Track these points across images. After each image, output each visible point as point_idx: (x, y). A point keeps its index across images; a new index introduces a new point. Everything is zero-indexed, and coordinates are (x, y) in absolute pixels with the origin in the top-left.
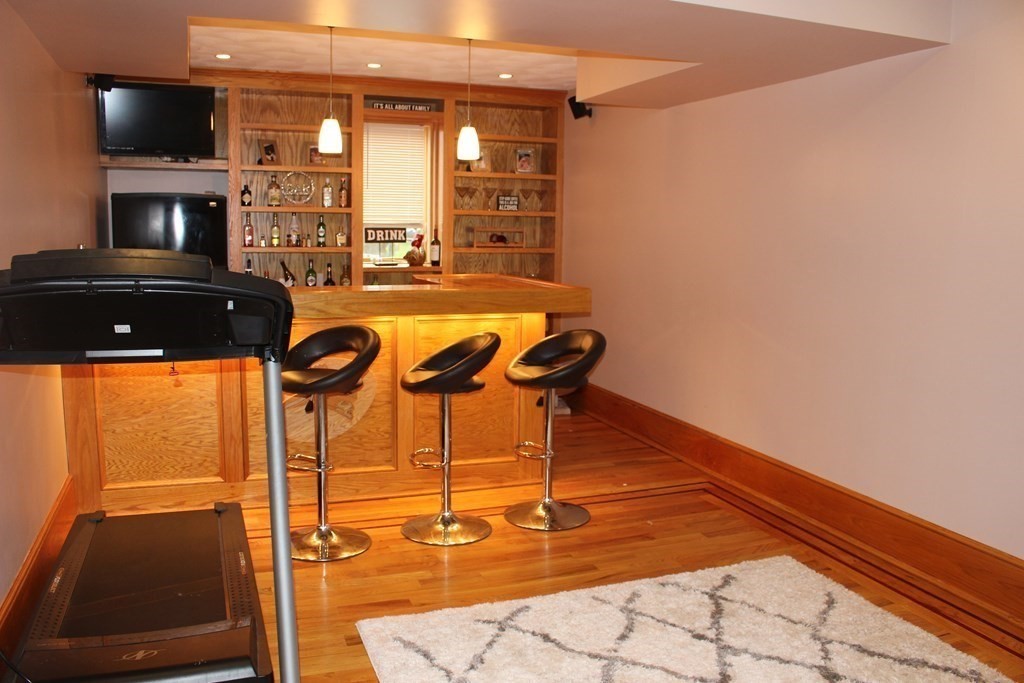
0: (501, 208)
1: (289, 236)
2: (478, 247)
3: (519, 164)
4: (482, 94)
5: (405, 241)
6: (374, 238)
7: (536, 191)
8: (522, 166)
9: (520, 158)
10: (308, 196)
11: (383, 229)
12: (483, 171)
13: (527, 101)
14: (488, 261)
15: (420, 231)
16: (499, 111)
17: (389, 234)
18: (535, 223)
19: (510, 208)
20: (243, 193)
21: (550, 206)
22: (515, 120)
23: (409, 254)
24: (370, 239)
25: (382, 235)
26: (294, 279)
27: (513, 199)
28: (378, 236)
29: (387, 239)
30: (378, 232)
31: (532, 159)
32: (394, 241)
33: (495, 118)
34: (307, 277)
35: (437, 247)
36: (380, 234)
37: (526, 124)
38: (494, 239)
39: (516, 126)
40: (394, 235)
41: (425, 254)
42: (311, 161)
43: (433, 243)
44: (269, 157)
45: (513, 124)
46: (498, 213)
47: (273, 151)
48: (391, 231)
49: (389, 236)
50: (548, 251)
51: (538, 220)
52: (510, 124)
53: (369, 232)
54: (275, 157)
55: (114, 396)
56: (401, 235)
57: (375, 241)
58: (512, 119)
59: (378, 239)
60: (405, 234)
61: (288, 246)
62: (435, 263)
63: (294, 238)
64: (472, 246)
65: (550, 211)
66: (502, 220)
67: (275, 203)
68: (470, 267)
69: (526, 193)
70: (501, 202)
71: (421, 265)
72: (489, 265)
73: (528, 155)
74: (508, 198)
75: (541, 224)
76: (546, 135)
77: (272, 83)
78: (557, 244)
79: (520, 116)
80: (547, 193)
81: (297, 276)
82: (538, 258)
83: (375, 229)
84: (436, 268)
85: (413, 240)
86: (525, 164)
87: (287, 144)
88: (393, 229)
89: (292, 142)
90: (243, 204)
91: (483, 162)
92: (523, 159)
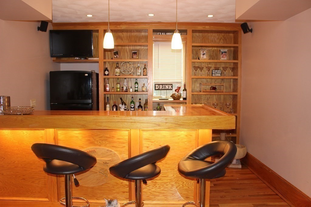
0: (213, 75)
1: (123, 87)
2: (203, 92)
3: (221, 56)
4: (204, 26)
5: (172, 90)
6: (158, 88)
7: (230, 68)
8: (223, 57)
9: (222, 53)
10: (131, 71)
11: (162, 85)
12: (205, 59)
13: (224, 29)
14: (209, 98)
15: (179, 85)
16: (214, 34)
17: (165, 86)
18: (230, 82)
19: (217, 75)
20: (105, 71)
21: (236, 74)
22: (221, 38)
23: (173, 94)
24: (156, 88)
25: (162, 87)
26: (125, 105)
27: (219, 71)
28: (160, 87)
29: (164, 88)
30: (160, 86)
31: (227, 54)
32: (167, 89)
33: (212, 37)
34: (131, 104)
35: (185, 92)
36: (161, 87)
37: (226, 40)
38: (212, 88)
39: (222, 41)
40: (167, 87)
41: (181, 95)
42: (132, 57)
43: (184, 90)
44: (116, 56)
45: (220, 40)
46: (212, 77)
47: (117, 54)
48: (166, 85)
49: (165, 88)
50: (235, 93)
51: (232, 80)
52: (219, 40)
53: (156, 86)
54: (118, 56)
55: (3, 159)
56: (170, 87)
57: (159, 89)
58: (220, 38)
59: (160, 89)
60: (172, 87)
61: (122, 91)
62: (185, 99)
63: (125, 88)
64: (201, 92)
65: (236, 76)
66: (216, 80)
67: (118, 74)
68: (202, 100)
69: (225, 69)
70: (213, 73)
71: (179, 99)
72: (210, 99)
73: (226, 52)
74: (216, 71)
75: (233, 82)
76: (235, 43)
77: (116, 27)
78: (239, 91)
79: (223, 36)
80: (235, 69)
81: (127, 104)
82: (232, 96)
83: (159, 85)
84: (185, 101)
85: (175, 89)
86: (224, 56)
87: (126, 52)
88: (167, 84)
89: (128, 51)
90: (105, 75)
91: (205, 55)
92: (224, 54)
